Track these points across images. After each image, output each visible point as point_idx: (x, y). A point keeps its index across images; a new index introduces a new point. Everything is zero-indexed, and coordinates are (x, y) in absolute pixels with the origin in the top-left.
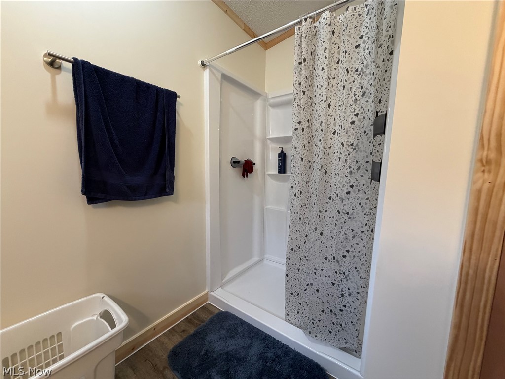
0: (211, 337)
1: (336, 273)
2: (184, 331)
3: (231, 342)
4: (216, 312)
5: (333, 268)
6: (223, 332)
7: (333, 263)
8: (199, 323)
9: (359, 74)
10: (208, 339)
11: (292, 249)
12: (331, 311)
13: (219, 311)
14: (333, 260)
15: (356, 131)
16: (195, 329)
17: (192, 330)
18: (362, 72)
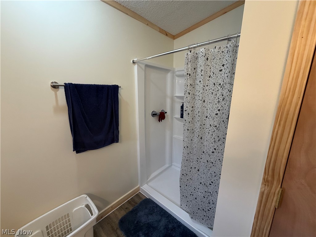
0: (141, 214)
1: (206, 192)
2: (127, 208)
3: (150, 217)
4: (144, 198)
5: (204, 189)
6: (147, 211)
7: (204, 186)
8: (134, 204)
9: (221, 87)
10: (139, 214)
11: (183, 175)
12: (203, 210)
13: (145, 198)
14: (204, 185)
15: (218, 119)
16: (132, 208)
17: (131, 208)
18: (223, 86)
